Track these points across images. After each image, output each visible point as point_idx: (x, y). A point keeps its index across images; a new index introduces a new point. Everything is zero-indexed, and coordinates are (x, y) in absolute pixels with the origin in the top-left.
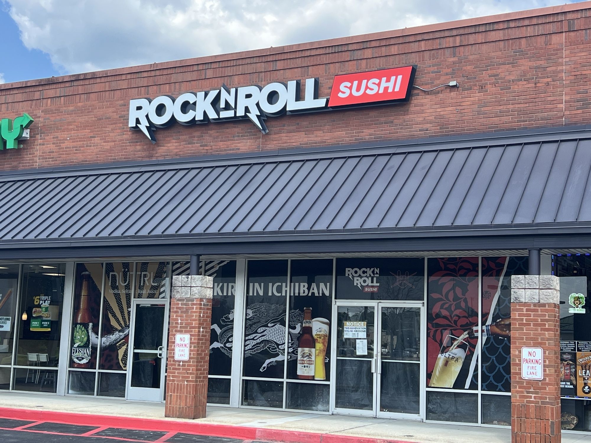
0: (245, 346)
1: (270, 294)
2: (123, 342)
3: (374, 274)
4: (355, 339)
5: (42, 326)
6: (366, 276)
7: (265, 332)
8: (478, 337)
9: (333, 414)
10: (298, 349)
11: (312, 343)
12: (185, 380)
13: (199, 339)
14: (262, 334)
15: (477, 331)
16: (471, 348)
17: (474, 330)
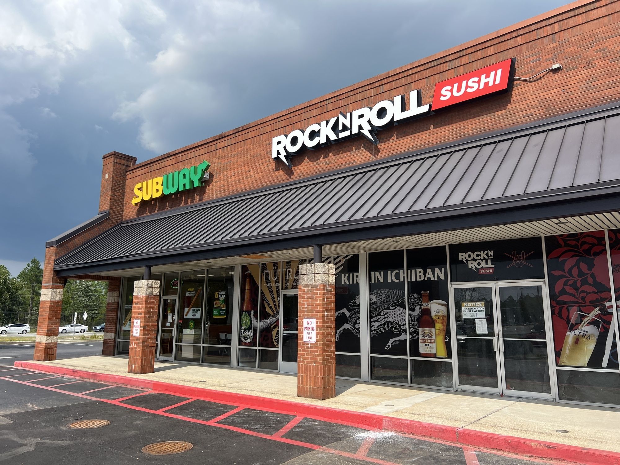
0: (371, 327)
1: (389, 281)
2: (275, 325)
3: (488, 256)
4: (474, 319)
5: (220, 314)
6: (480, 259)
7: (388, 314)
8: (612, 313)
9: (457, 390)
10: (418, 329)
11: (431, 324)
12: (313, 362)
13: (324, 323)
14: (385, 316)
15: (611, 307)
16: (605, 325)
17: (606, 306)
